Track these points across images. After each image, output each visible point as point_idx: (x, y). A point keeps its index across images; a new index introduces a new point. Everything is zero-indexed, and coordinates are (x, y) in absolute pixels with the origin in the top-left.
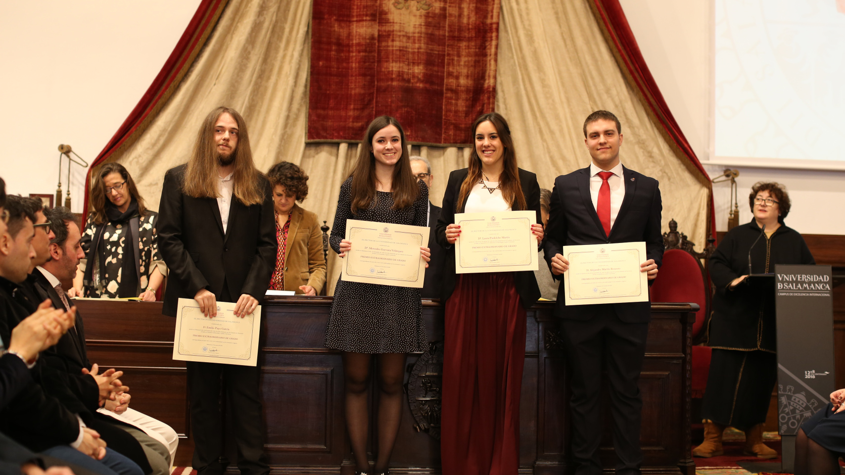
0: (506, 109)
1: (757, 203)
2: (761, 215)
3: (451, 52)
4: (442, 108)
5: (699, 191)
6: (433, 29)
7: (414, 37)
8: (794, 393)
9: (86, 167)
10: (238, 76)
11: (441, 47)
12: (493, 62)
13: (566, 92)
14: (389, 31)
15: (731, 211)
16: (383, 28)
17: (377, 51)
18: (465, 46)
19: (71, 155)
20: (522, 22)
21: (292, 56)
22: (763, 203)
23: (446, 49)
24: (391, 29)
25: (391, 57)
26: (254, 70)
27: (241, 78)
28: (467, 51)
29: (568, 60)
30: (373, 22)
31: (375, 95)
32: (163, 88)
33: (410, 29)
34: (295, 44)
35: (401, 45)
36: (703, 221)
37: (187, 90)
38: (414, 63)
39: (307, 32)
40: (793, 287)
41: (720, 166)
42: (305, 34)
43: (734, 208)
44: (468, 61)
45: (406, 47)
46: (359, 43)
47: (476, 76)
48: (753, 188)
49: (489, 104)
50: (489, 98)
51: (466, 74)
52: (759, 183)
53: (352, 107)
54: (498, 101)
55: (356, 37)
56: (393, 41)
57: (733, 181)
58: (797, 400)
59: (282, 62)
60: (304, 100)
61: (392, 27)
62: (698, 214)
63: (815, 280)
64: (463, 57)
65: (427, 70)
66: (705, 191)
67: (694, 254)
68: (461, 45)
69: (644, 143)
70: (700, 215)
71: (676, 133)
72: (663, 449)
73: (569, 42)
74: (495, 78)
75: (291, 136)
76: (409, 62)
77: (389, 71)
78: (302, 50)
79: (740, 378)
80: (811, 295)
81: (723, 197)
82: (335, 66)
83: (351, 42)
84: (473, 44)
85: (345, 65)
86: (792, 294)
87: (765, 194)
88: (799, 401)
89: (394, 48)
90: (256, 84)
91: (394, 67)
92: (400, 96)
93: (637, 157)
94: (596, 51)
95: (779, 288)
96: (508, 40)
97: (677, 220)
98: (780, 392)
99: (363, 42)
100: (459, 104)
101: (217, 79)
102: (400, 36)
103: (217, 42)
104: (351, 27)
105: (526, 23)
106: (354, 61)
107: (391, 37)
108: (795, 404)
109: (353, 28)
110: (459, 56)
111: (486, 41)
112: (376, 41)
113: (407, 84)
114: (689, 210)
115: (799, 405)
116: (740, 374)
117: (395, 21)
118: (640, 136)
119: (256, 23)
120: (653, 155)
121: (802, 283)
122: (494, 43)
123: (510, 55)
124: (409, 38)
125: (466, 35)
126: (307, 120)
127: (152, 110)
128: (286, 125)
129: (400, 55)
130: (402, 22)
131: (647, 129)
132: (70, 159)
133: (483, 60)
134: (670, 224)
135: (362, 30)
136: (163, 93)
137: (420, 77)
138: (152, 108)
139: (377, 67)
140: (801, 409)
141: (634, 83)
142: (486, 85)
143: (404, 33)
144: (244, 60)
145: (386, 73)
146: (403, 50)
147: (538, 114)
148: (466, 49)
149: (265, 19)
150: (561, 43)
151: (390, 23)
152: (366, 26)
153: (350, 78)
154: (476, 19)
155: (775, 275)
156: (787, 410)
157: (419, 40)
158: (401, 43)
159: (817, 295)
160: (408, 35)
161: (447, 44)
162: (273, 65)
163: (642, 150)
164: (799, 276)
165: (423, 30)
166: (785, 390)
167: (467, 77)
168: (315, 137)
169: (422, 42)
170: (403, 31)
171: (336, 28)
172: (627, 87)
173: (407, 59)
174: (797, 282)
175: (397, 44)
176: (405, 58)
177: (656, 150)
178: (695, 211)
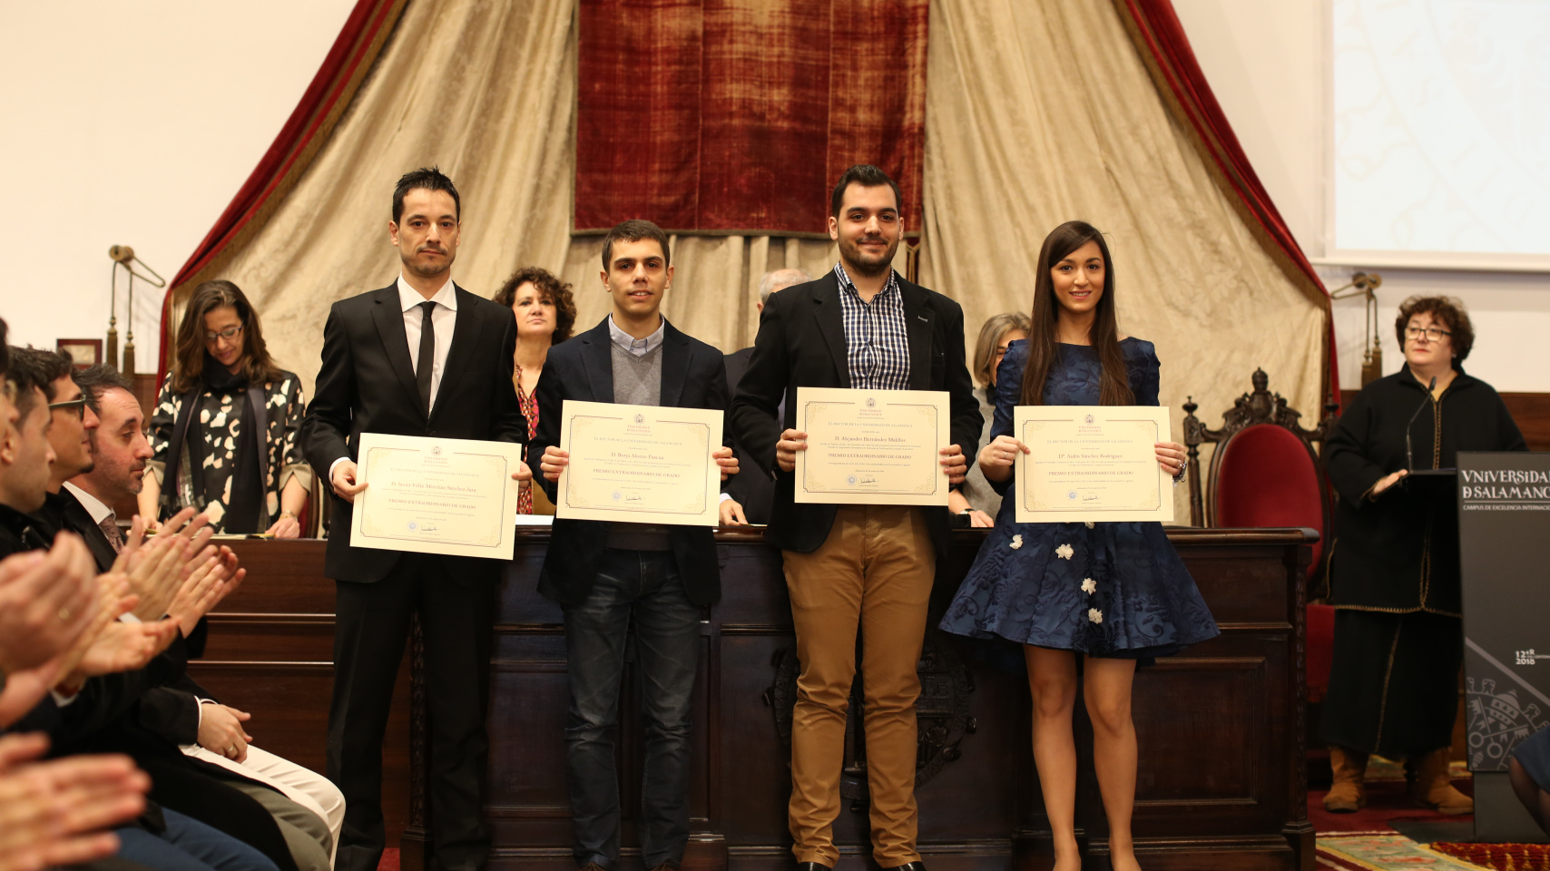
0: (945, 166)
1: (1410, 336)
2: (1419, 358)
3: (840, 62)
4: (824, 166)
5: (1307, 315)
6: (806, 19)
7: (771, 34)
8: (1497, 691)
9: (163, 286)
10: (443, 111)
11: (821, 53)
12: (918, 79)
13: (1055, 134)
14: (723, 24)
15: (1367, 351)
16: (713, 19)
17: (701, 61)
18: (867, 50)
19: (133, 264)
20: (973, 3)
21: (543, 73)
22: (1421, 337)
23: (831, 55)
24: (728, 20)
25: (728, 72)
26: (473, 100)
27: (449, 116)
28: (870, 58)
29: (1059, 73)
30: (694, 9)
31: (699, 144)
32: (303, 136)
33: (763, 20)
34: (549, 51)
35: (747, 50)
36: (1315, 370)
37: (349, 140)
38: (771, 83)
39: (571, 28)
40: (1491, 494)
41: (1345, 267)
42: (566, 31)
43: (1372, 346)
44: (873, 79)
45: (756, 54)
46: (668, 47)
47: (888, 105)
48: (1402, 308)
49: (913, 157)
50: (912, 147)
51: (869, 102)
52: (1412, 298)
53: (657, 166)
54: (929, 153)
55: (662, 36)
56: (731, 42)
57: (1371, 296)
58: (1502, 705)
59: (525, 85)
60: (566, 156)
61: (729, 17)
62: (1306, 358)
63: (1532, 481)
64: (863, 70)
65: (795, 96)
66: (1318, 316)
67: (1301, 432)
68: (859, 48)
69: (1202, 228)
70: (1310, 360)
71: (1263, 206)
72: (1255, 802)
73: (1060, 40)
74: (923, 108)
75: (543, 223)
76: (761, 82)
77: (725, 99)
78: (563, 63)
80: (1525, 508)
81: (1352, 326)
82: (625, 91)
83: (653, 46)
84: (881, 46)
85: (642, 88)
86: (1489, 508)
87: (1424, 320)
88: (1505, 708)
89: (734, 56)
90: (477, 126)
91: (735, 91)
92: (747, 145)
93: (1190, 253)
95: (1465, 496)
96: (947, 38)
97: (1266, 369)
98: (1468, 692)
99: (675, 45)
101: (403, 118)
102: (744, 33)
103: (402, 50)
104: (653, 17)
105: (980, 5)
106: (659, 81)
107: (728, 34)
108: (1498, 714)
109: (656, 20)
110: (855, 68)
111: (906, 39)
112: (700, 44)
113: (758, 124)
114: (1290, 351)
115: (1506, 715)
116: (1392, 658)
117: (735, 5)
118: (1195, 213)
119: (475, 13)
120: (1220, 248)
121: (1508, 486)
122: (920, 43)
123: (951, 65)
124: (760, 36)
125: (868, 29)
126: (574, 192)
127: (284, 179)
128: (534, 203)
129: (744, 69)
130: (748, 7)
131: (1208, 200)
132: (132, 273)
133: (900, 76)
134: (1254, 377)
135: (674, 23)
136: (302, 147)
137: (782, 108)
138: (282, 175)
139: (702, 91)
140: (1509, 722)
141: (1183, 116)
142: (906, 123)
143: (752, 28)
144: (454, 83)
145: (719, 102)
146: (750, 60)
147: (1004, 176)
148: (867, 55)
149: (491, 5)
150: (1046, 42)
151: (726, 8)
152: (680, 16)
153: (652, 113)
155: (1457, 471)
156: (1482, 724)
157: (781, 41)
158: (747, 46)
159: (1536, 508)
160: (759, 30)
161: (832, 46)
162: (508, 91)
163: (1199, 240)
164: (1502, 473)
165: (788, 21)
166: (1478, 687)
167: (871, 107)
168: (588, 223)
169: (786, 43)
170: (750, 24)
171: (625, 19)
172: (1170, 123)
173: (757, 76)
174: (1498, 485)
175: (739, 47)
176: (755, 74)
177: (1225, 240)
178: (1299, 353)
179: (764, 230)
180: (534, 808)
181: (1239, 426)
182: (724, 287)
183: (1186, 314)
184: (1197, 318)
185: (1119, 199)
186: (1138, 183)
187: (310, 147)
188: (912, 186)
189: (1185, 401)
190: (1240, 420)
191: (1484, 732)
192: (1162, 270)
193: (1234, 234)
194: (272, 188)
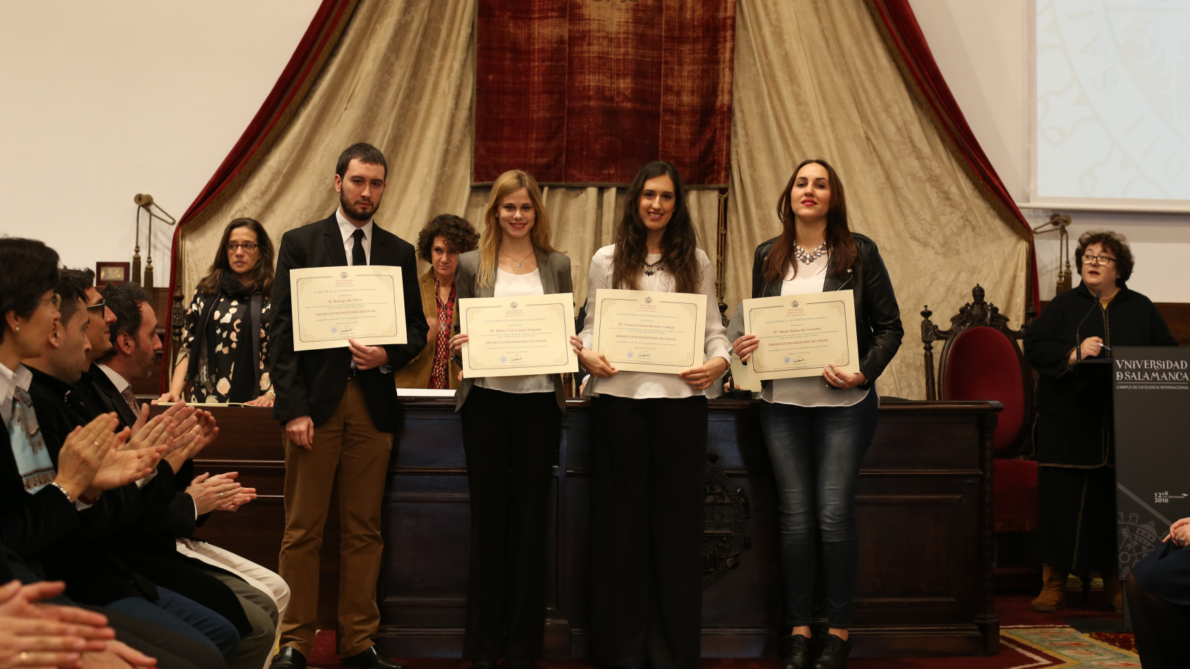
0: (747, 136)
2: (1091, 279)
3: (670, 59)
4: (659, 136)
5: (1016, 245)
6: (645, 27)
7: (619, 38)
8: (1141, 522)
9: (173, 224)
10: (377, 96)
11: (655, 52)
12: (727, 72)
13: (829, 111)
14: (583, 31)
15: (1061, 272)
16: (576, 28)
17: (567, 59)
18: (689, 50)
19: (153, 209)
20: (767, 15)
21: (451, 68)
22: (1094, 262)
23: (663, 54)
24: (587, 28)
25: (587, 67)
26: (400, 87)
27: (382, 100)
28: (691, 56)
29: (831, 67)
30: (562, 20)
31: (566, 120)
32: (275, 115)
33: (613, 28)
34: (455, 52)
35: (601, 50)
36: (1021, 286)
37: (309, 117)
38: (618, 75)
39: (472, 34)
40: (1137, 377)
41: (1045, 210)
42: (468, 36)
43: (1064, 268)
44: (694, 71)
45: (608, 53)
46: (543, 48)
47: (704, 90)
48: (1080, 240)
49: (723, 129)
50: (722, 122)
51: (691, 88)
52: (1087, 233)
53: (534, 136)
54: (735, 126)
55: (538, 40)
56: (589, 44)
57: (1063, 232)
58: (1144, 532)
59: (438, 76)
60: (468, 128)
61: (588, 25)
62: (1015, 277)
63: (1168, 368)
64: (686, 65)
65: (636, 84)
66: (1023, 246)
67: (1009, 332)
68: (684, 49)
69: (937, 181)
70: (1018, 278)
71: (983, 165)
72: (955, 600)
73: (832, 42)
74: (731, 93)
75: (451, 177)
76: (611, 74)
77: (585, 86)
78: (465, 60)
79: (1082, 504)
80: (1162, 387)
81: (1051, 254)
82: (511, 81)
83: (532, 48)
84: (700, 47)
85: (523, 78)
86: (1136, 387)
87: (1096, 249)
88: (1146, 534)
89: (592, 55)
90: (402, 106)
91: (592, 80)
92: (600, 120)
93: (929, 200)
94: (869, 54)
95: (1118, 379)
96: (749, 41)
97: (984, 286)
98: (1119, 522)
99: (547, 46)
100: (681, 131)
101: (348, 101)
102: (599, 37)
103: (347, 52)
104: (532, 26)
105: (773, 17)
106: (536, 73)
107: (587, 39)
109: (534, 28)
110: (680, 63)
111: (718, 42)
112: (566, 46)
113: (609, 104)
114: (1002, 272)
115: (1146, 539)
116: (1083, 499)
117: (592, 17)
118: (932, 170)
119: (400, 23)
120: (950, 196)
121: (1150, 371)
122: (728, 45)
123: (751, 61)
124: (611, 40)
125: (691, 34)
126: (473, 155)
127: (261, 146)
128: (444, 163)
129: (599, 64)
130: (602, 19)
131: (942, 160)
132: (151, 214)
133: (713, 69)
134: (974, 291)
135: (547, 31)
136: (275, 122)
137: (627, 93)
138: (260, 143)
139: (568, 80)
140: (1149, 544)
141: (922, 98)
142: (718, 104)
143: (605, 34)
144: (386, 75)
145: (581, 88)
146: (604, 57)
147: (791, 142)
148: (689, 54)
149: (413, 18)
150: (822, 43)
151: (586, 20)
152: (552, 26)
153: (531, 97)
154: (703, 12)
156: (1129, 546)
157: (626, 43)
158: (601, 47)
159: (1170, 387)
160: (610, 36)
161: (663, 47)
162: (425, 81)
163: (935, 190)
164: (1145, 361)
165: (631, 29)
166: (1126, 519)
167: (692, 92)
168: (484, 178)
169: (630, 45)
170: (603, 31)
171: (511, 28)
172: (913, 104)
173: (608, 70)
174: (1143, 371)
175: (595, 48)
176: (607, 68)
177: (954, 190)
178: (1010, 274)
179: (614, 183)
180: (431, 600)
181: (963, 328)
182: (583, 225)
183: (925, 245)
184: (933, 248)
185: (876, 160)
186: (890, 148)
187: (280, 123)
188: (723, 150)
189: (923, 309)
190: (964, 324)
191: (1131, 552)
192: (907, 212)
193: (961, 186)
194: (253, 153)
